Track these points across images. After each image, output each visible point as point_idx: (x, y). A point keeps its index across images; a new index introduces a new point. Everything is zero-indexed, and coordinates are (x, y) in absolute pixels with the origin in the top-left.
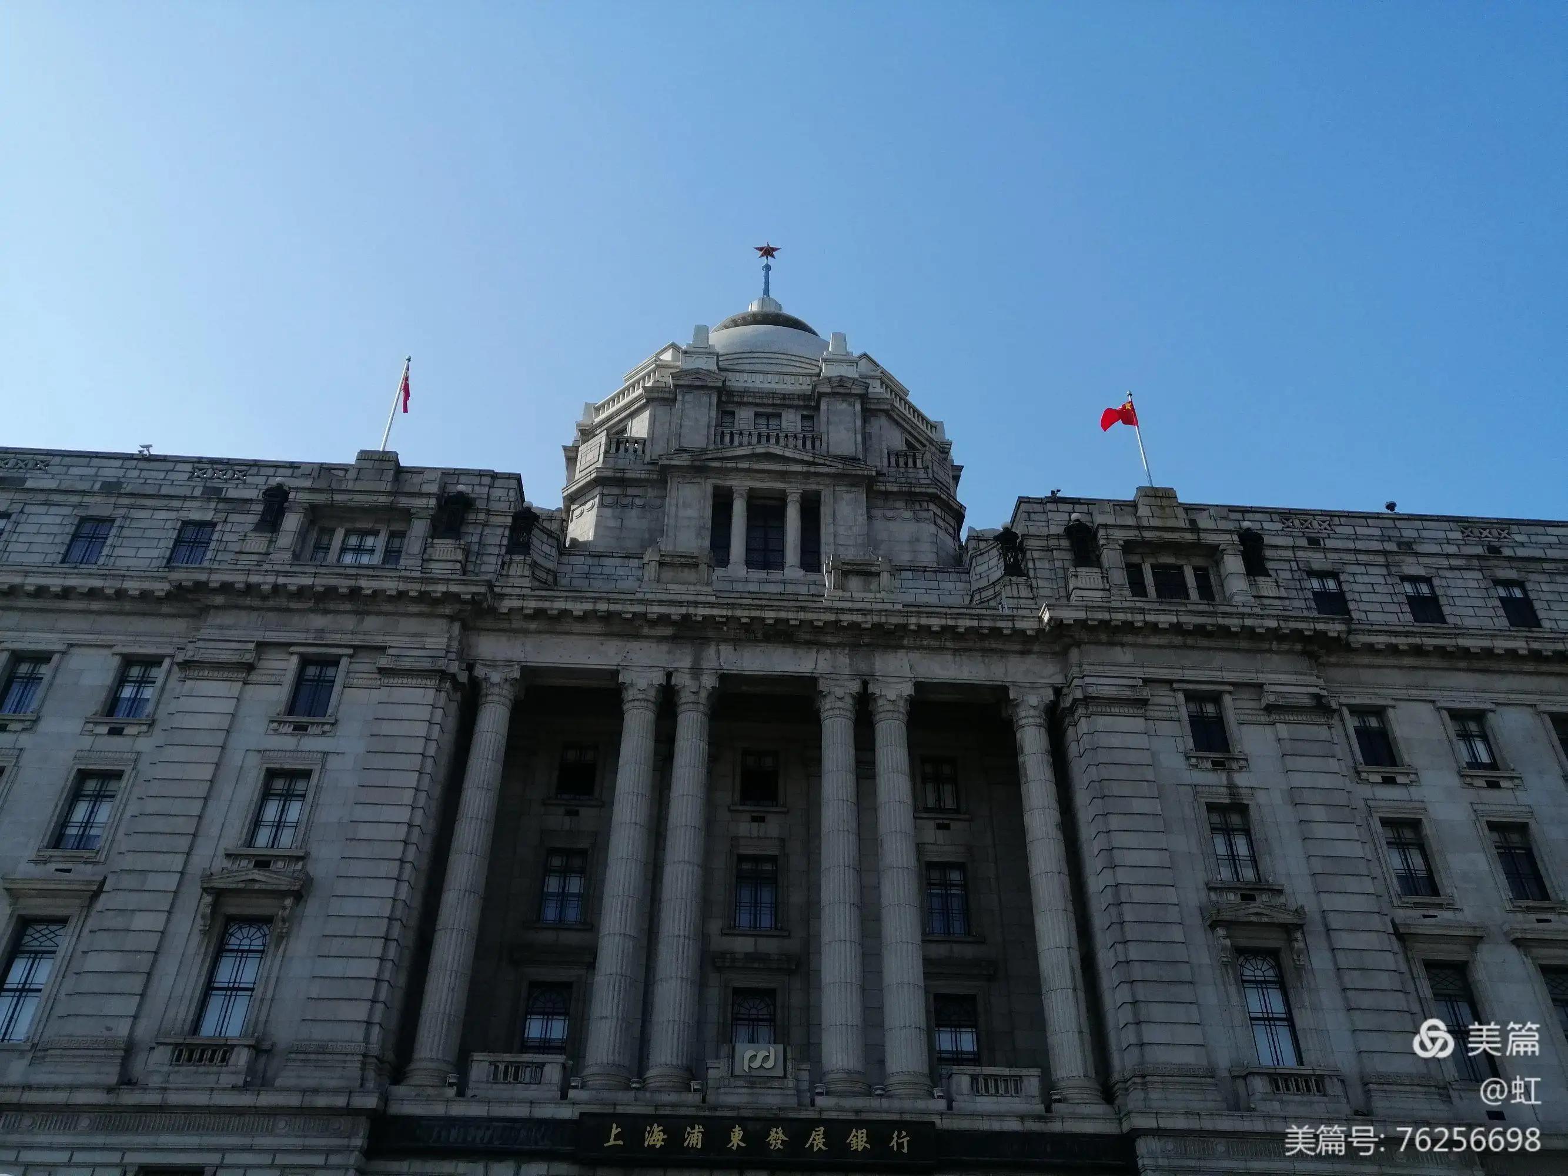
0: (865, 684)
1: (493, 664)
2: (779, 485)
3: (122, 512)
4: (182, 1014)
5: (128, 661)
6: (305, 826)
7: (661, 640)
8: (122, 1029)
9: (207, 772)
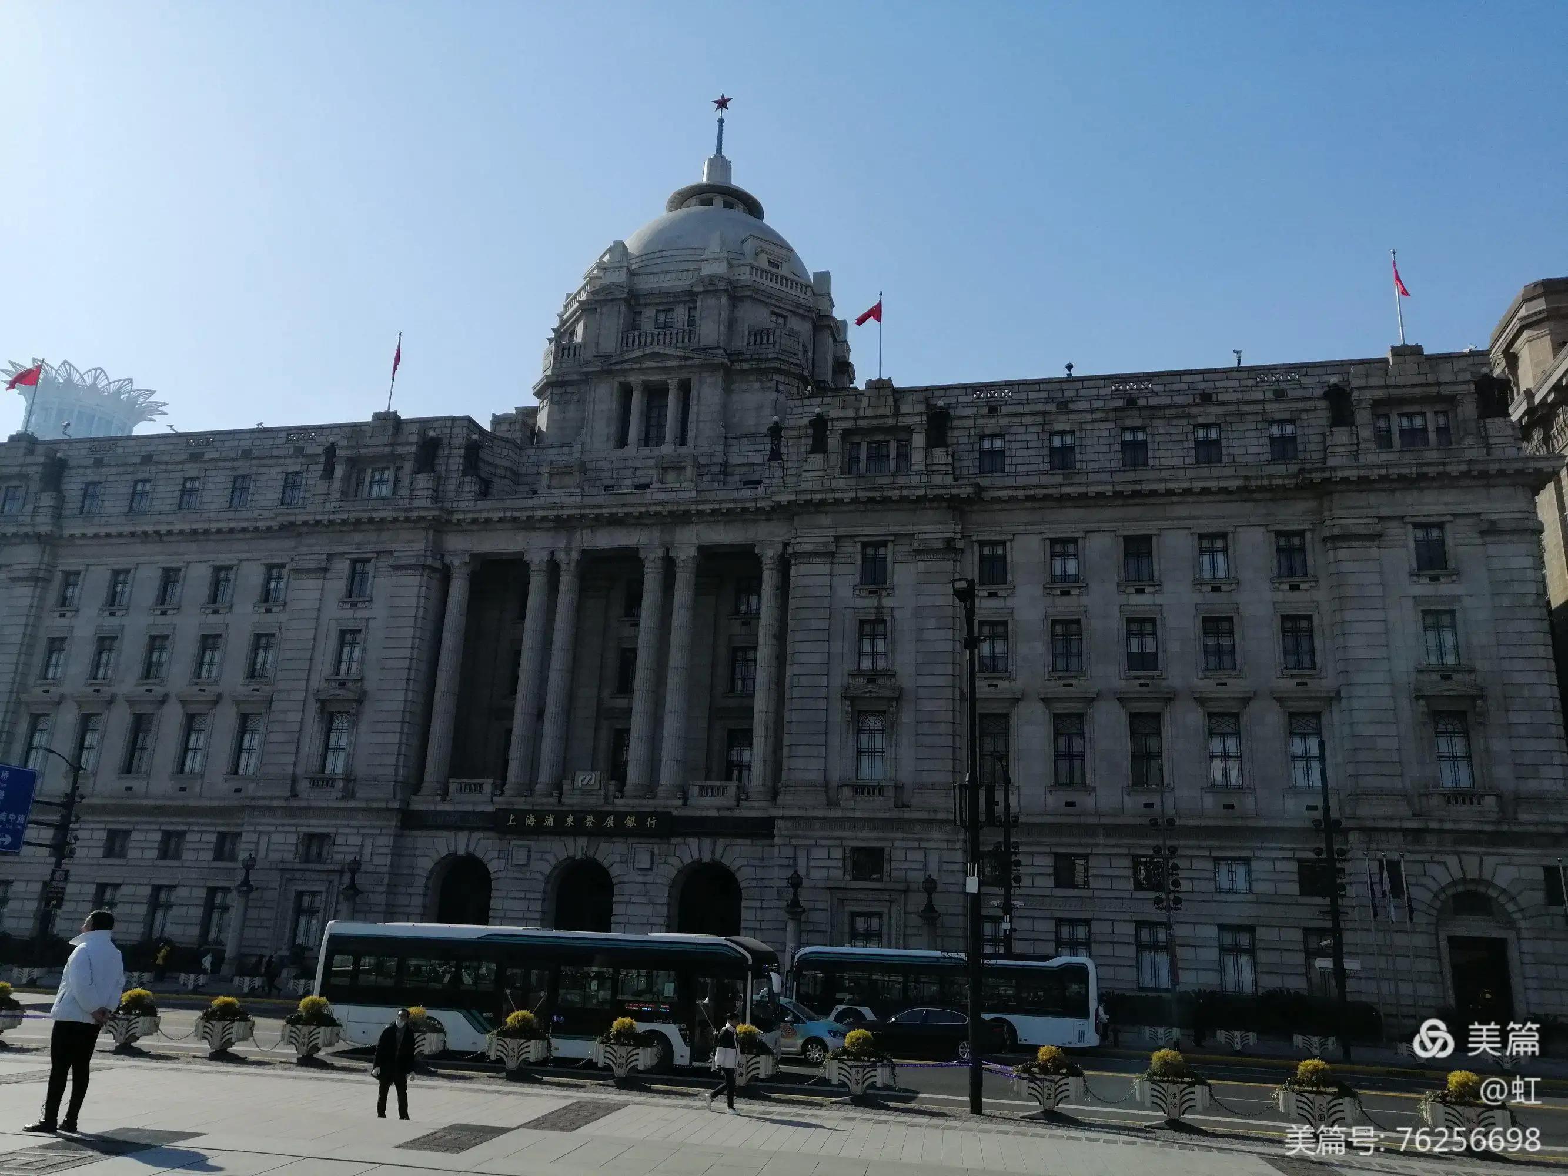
0: (667, 550)
1: (454, 554)
2: (663, 377)
3: (254, 470)
4: (315, 762)
5: (270, 567)
6: (362, 660)
7: (549, 529)
8: (290, 770)
9: (311, 634)
